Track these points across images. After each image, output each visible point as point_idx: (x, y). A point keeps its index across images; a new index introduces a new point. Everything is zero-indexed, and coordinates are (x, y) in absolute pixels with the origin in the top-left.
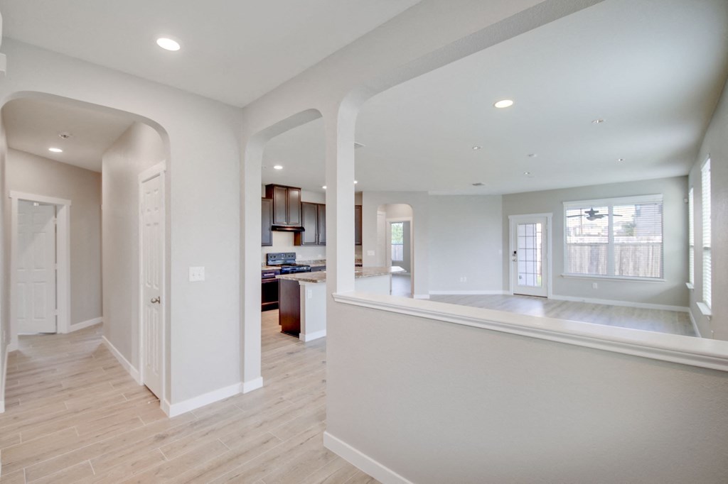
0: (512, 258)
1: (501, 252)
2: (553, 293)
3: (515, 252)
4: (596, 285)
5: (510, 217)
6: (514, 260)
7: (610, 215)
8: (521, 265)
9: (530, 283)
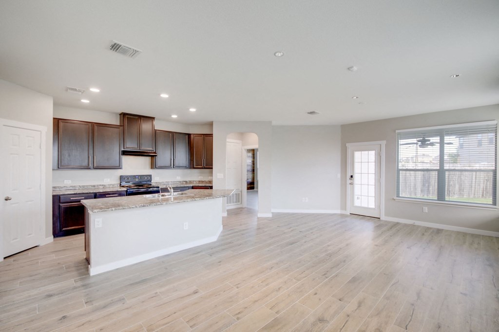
0: (349, 181)
1: (339, 176)
2: (385, 215)
3: (352, 176)
4: (426, 209)
5: (347, 145)
6: (350, 184)
7: (442, 144)
8: (357, 188)
9: (365, 205)
